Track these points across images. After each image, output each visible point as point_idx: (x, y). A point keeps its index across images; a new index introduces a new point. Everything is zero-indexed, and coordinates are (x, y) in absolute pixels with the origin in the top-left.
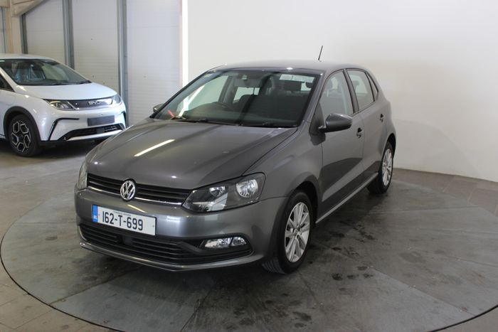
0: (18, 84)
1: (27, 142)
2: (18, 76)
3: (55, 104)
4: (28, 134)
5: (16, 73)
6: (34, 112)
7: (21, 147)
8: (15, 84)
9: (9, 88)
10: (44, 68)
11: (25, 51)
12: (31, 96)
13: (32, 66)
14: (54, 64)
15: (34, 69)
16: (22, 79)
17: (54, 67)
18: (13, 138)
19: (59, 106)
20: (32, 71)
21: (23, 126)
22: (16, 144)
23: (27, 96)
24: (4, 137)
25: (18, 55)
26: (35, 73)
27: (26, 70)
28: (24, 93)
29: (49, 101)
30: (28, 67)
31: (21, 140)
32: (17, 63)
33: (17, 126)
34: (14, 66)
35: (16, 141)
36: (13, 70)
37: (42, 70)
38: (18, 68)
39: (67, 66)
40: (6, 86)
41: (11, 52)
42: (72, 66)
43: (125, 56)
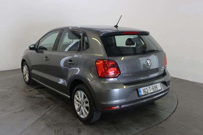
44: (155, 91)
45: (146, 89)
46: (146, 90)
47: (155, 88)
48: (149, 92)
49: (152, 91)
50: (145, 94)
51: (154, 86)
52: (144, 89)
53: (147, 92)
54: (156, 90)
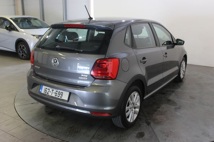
0: (21, 28)
1: (25, 53)
2: (21, 25)
3: (36, 37)
4: (25, 50)
5: (20, 24)
6: (27, 40)
7: (23, 55)
8: (19, 28)
9: (17, 30)
10: (31, 21)
11: (24, 14)
12: (26, 33)
13: (26, 20)
14: (36, 19)
15: (28, 22)
16: (22, 26)
17: (36, 20)
18: (19, 52)
19: (38, 38)
20: (26, 22)
21: (23, 47)
22: (21, 54)
23: (25, 34)
24: (15, 51)
25: (21, 16)
26: (28, 23)
27: (24, 22)
28: (23, 32)
29: (34, 35)
30: (25, 21)
31: (22, 52)
32: (20, 19)
33: (20, 46)
34: (19, 20)
35: (20, 53)
36: (19, 22)
37: (31, 22)
38: (21, 21)
39: (42, 20)
40: (15, 29)
41: (18, 14)
42: (44, 20)
43: (66, 15)
44: (57, 97)
45: (49, 89)
46: (48, 91)
47: (59, 94)
48: (50, 94)
49: (54, 95)
50: (44, 93)
51: (59, 92)
52: (47, 89)
53: (47, 93)
54: (59, 97)
